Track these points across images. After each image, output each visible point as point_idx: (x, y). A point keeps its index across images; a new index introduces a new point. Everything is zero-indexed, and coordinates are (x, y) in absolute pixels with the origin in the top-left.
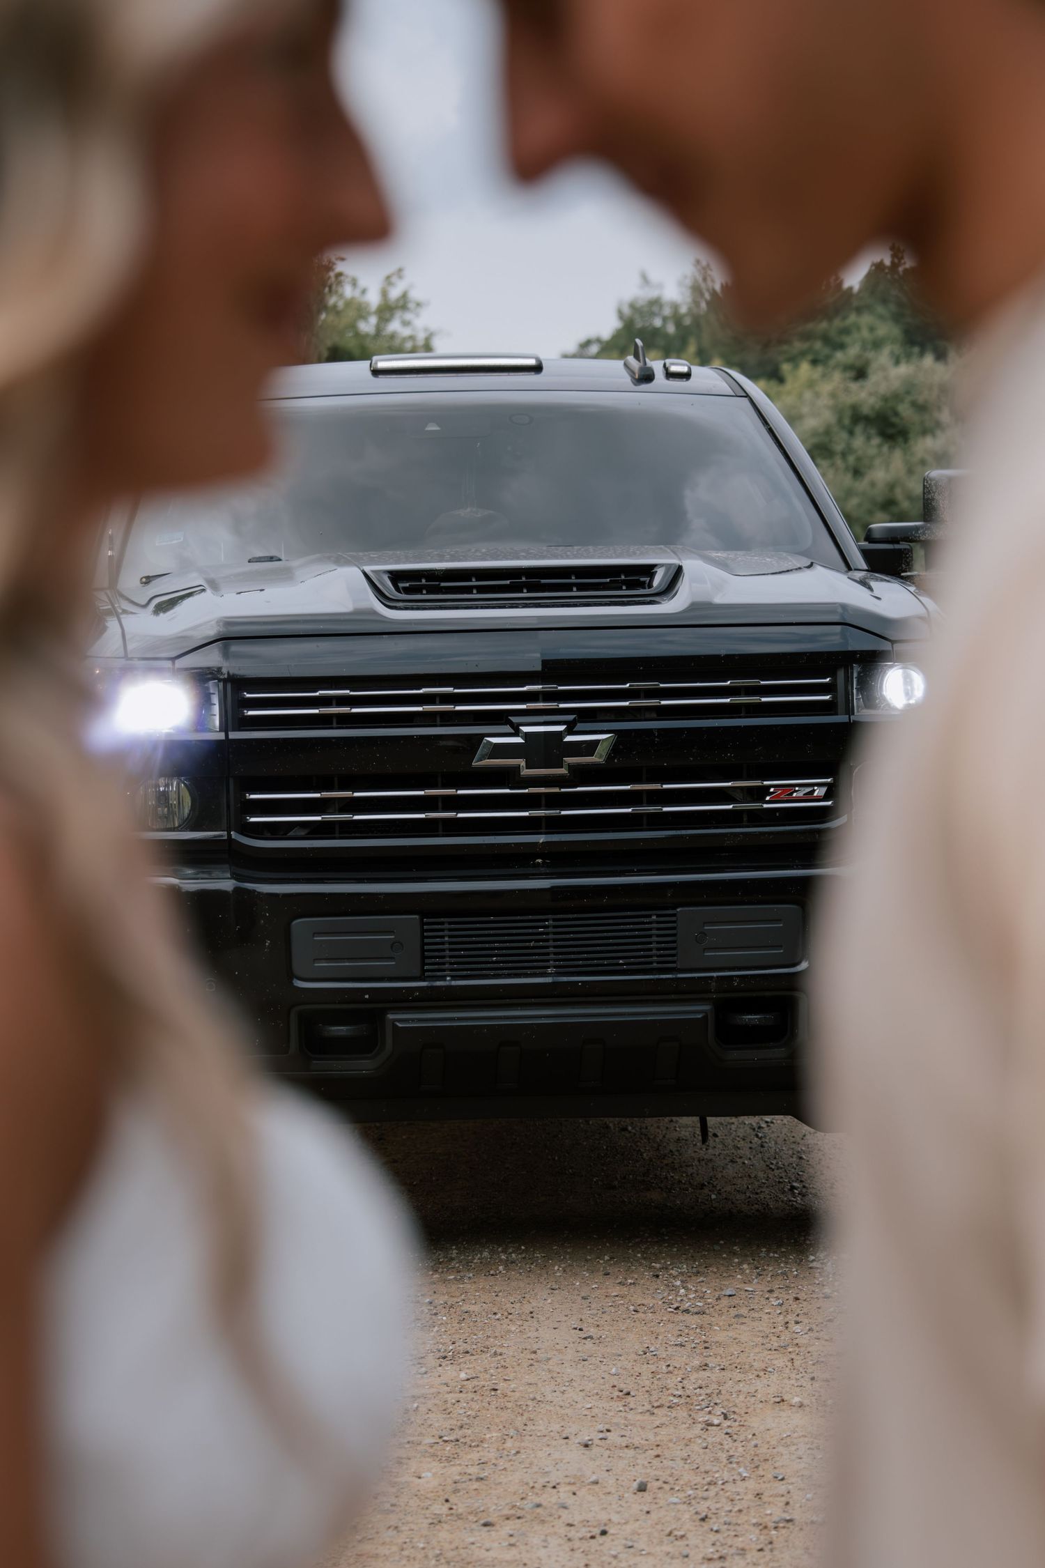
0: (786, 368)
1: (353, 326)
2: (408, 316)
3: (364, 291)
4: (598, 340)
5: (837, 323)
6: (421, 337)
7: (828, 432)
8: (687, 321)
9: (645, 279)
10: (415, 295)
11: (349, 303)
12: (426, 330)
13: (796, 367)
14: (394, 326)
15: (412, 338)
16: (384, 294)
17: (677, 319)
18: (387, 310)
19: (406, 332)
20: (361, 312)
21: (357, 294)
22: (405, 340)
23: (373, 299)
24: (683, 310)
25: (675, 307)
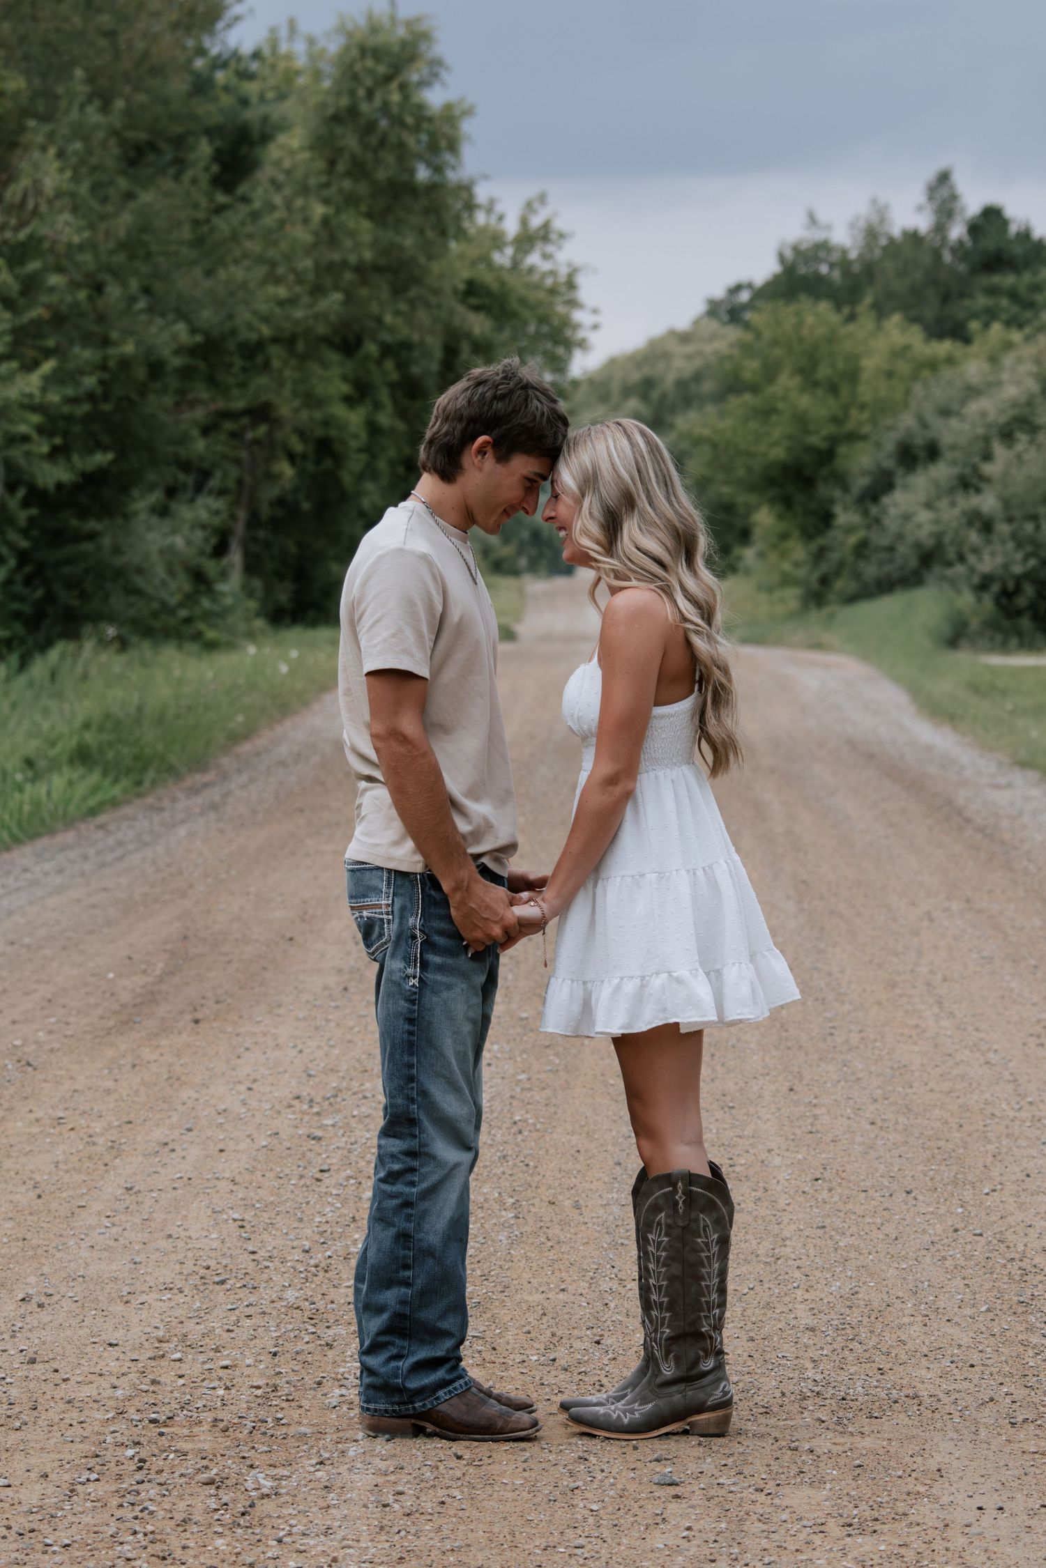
0: (974, 325)
1: (486, 259)
2: (550, 249)
3: (501, 218)
4: (750, 286)
5: (1027, 277)
6: (563, 272)
7: (1030, 404)
8: (856, 268)
9: (812, 220)
10: (559, 224)
11: (484, 230)
12: (569, 265)
13: (987, 325)
14: (534, 259)
15: (553, 273)
16: (524, 222)
17: (844, 264)
18: (528, 239)
19: (546, 266)
20: (497, 240)
21: (493, 220)
22: (544, 275)
23: (511, 227)
24: (853, 255)
25: (844, 252)
